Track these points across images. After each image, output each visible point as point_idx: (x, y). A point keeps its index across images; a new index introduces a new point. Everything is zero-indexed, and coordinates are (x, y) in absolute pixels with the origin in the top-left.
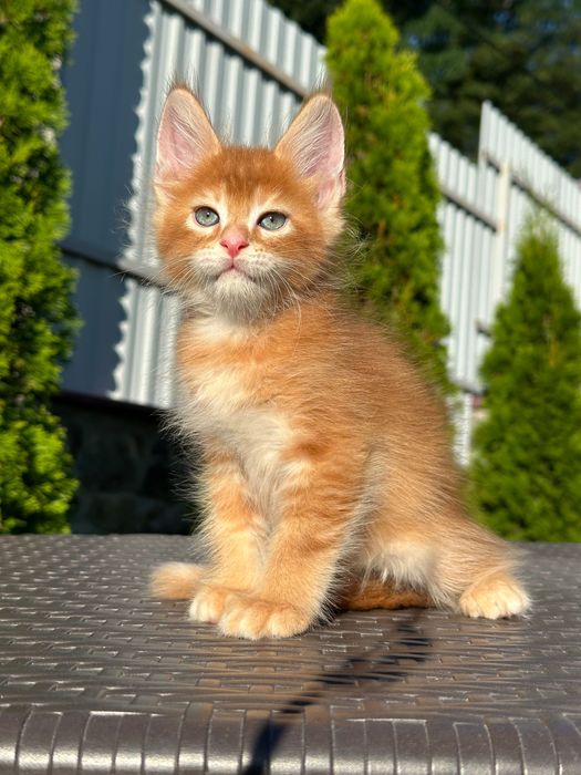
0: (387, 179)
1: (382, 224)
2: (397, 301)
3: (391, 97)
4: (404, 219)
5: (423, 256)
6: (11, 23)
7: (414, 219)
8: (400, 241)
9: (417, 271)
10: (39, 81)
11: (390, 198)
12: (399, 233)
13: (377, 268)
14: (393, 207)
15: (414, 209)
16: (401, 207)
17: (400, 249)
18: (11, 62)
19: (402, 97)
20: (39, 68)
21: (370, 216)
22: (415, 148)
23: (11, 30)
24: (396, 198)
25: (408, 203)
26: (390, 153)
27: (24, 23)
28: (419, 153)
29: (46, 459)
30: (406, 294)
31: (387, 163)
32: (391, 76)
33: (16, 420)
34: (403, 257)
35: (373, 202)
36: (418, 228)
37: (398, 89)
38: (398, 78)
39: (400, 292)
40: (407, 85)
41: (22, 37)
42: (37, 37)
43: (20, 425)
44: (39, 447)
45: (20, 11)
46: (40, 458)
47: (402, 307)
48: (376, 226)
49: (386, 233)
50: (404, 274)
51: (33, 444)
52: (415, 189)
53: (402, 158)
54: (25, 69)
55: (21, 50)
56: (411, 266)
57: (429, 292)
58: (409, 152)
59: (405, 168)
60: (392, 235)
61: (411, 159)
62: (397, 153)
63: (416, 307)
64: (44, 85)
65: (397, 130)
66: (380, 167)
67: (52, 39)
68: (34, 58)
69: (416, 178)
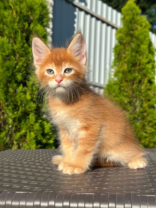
0: (139, 50)
1: (138, 62)
2: (143, 83)
3: (139, 28)
4: (144, 61)
5: (150, 70)
6: (34, 19)
7: (147, 60)
8: (143, 67)
9: (148, 75)
10: (42, 33)
11: (140, 55)
12: (143, 65)
13: (137, 74)
14: (141, 58)
15: (147, 58)
16: (143, 58)
17: (143, 69)
18: (34, 29)
19: (142, 28)
20: (42, 30)
21: (135, 61)
22: (147, 41)
23: (34, 21)
24: (142, 55)
25: (145, 56)
26: (139, 43)
27: (37, 19)
28: (148, 42)
29: (47, 129)
30: (146, 81)
31: (139, 46)
32: (139, 22)
33: (39, 120)
34: (144, 71)
35: (135, 57)
36: (149, 63)
37: (141, 26)
38: (141, 22)
39: (144, 81)
40: (144, 24)
41: (37, 22)
42: (41, 22)
43: (40, 121)
44: (46, 127)
45: (36, 16)
46: (46, 129)
47: (144, 85)
48: (136, 63)
49: (139, 65)
50: (145, 76)
51: (44, 126)
52: (147, 52)
53: (143, 44)
54: (38, 30)
55: (37, 26)
56: (147, 73)
57: (152, 80)
58: (145, 42)
59: (144, 47)
60: (141, 65)
61: (146, 44)
62: (142, 43)
63: (148, 84)
64: (43, 34)
65: (141, 37)
66: (137, 47)
67: (45, 22)
68: (40, 27)
69: (147, 49)
